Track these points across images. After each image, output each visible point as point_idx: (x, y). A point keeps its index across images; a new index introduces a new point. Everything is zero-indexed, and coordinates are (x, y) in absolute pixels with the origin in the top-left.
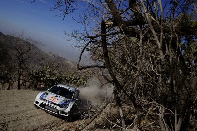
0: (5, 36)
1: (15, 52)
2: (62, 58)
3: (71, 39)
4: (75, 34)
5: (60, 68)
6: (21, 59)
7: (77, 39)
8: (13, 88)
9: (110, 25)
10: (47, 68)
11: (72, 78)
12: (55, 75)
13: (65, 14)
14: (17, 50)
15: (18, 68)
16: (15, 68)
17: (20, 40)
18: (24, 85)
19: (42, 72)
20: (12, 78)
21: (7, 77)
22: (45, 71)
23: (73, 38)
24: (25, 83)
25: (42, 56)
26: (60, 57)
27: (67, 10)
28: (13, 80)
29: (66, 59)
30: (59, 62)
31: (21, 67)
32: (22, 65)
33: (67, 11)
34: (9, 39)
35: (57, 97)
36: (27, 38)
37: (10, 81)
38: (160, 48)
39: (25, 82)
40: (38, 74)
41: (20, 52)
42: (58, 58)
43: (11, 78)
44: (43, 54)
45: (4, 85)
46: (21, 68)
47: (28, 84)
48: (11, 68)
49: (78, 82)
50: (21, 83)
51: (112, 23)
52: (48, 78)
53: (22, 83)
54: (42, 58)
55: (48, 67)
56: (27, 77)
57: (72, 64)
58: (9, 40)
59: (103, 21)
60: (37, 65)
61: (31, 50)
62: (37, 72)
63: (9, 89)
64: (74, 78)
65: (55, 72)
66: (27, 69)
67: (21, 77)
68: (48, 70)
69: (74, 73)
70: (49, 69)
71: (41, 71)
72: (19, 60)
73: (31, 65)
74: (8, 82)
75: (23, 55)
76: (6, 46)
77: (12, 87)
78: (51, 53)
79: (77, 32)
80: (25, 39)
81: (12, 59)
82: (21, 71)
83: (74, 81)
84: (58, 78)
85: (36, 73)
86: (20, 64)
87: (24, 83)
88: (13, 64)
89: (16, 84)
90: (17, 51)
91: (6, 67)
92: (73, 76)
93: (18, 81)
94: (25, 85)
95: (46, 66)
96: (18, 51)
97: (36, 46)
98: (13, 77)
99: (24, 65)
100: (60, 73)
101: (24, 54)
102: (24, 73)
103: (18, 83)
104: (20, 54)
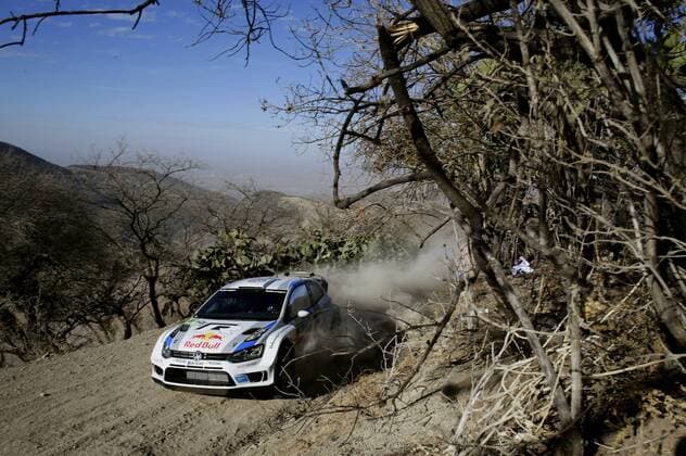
0: (66, 172)
1: (115, 213)
2: (269, 193)
3: (289, 121)
4: (298, 99)
5: (273, 228)
6: (141, 230)
7: (307, 114)
8: (140, 330)
9: (409, 34)
10: (230, 237)
11: (320, 248)
12: (263, 250)
13: (248, 40)
14: (120, 203)
15: (138, 260)
16: (129, 263)
17: (120, 169)
18: (173, 311)
19: (219, 253)
20: (128, 296)
21: (111, 299)
22: (230, 247)
23: (292, 115)
24: (175, 304)
25: (204, 203)
26: (264, 192)
27: (251, 26)
28: (135, 303)
29: (283, 195)
30: (265, 208)
31: (146, 255)
32: (150, 249)
33: (252, 31)
34: (84, 176)
35: (218, 328)
36: (140, 157)
37: (125, 308)
38: (596, 57)
39: (175, 298)
40: (209, 263)
41: (132, 209)
42: (258, 195)
43: (126, 300)
44: (206, 197)
45: (108, 327)
46: (149, 257)
47: (184, 304)
48: (117, 266)
49: (341, 253)
50: (161, 307)
51: (414, 27)
52: (245, 266)
53: (166, 306)
54: (207, 210)
55: (235, 233)
56: (177, 282)
57: (307, 204)
58: (85, 181)
59: (383, 27)
60: (196, 237)
61: (166, 192)
62: (204, 257)
63: (128, 335)
64: (324, 246)
65: (260, 241)
66: (170, 256)
67: (156, 285)
68: (237, 243)
69: (320, 229)
70: (237, 237)
71: (216, 250)
72: (136, 233)
73: (178, 242)
74: (120, 313)
75: (143, 217)
76: (80, 199)
77: (136, 326)
78: (230, 185)
79: (302, 91)
80: (137, 163)
81: (113, 237)
82: (153, 268)
83: (328, 255)
84: (275, 258)
85: (203, 263)
86: (143, 247)
87: (171, 303)
88: (122, 254)
89: (147, 313)
90: (119, 206)
91: (100, 267)
92: (320, 240)
93: (150, 304)
94: (176, 309)
95: (228, 231)
96: (123, 206)
97: (176, 175)
98: (132, 295)
99: (157, 245)
100: (277, 239)
101: (145, 211)
102: (161, 273)
103: (152, 309)
104: (135, 215)
